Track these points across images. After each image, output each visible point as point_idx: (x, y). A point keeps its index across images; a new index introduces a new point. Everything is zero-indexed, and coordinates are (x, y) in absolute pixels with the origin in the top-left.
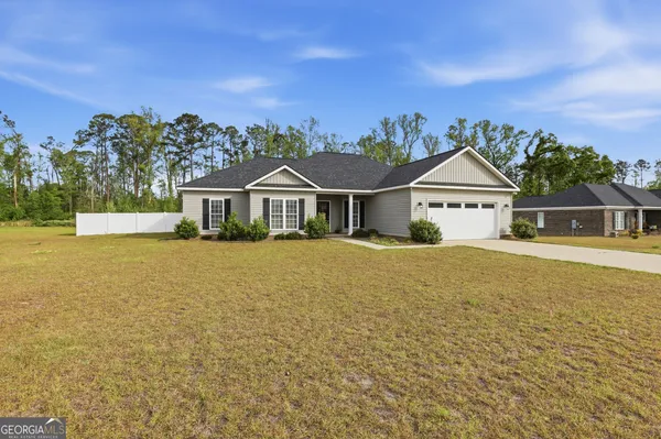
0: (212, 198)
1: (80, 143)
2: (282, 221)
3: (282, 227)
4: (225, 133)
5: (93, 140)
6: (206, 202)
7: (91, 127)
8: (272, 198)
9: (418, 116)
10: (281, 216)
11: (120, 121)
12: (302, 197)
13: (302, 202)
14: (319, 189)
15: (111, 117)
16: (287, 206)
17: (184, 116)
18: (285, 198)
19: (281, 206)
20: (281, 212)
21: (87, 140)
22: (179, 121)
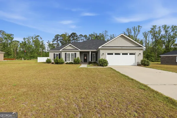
0: (56, 53)
1: (53, 42)
2: (70, 59)
3: (70, 61)
4: (84, 37)
5: (56, 41)
6: (54, 54)
7: (55, 38)
8: (67, 53)
9: (139, 26)
10: (70, 58)
11: (61, 36)
12: (75, 52)
13: (75, 54)
14: (80, 50)
15: (59, 35)
16: (71, 55)
17: (73, 33)
18: (70, 53)
19: (70, 55)
20: (70, 56)
21: (55, 41)
22: (71, 35)
